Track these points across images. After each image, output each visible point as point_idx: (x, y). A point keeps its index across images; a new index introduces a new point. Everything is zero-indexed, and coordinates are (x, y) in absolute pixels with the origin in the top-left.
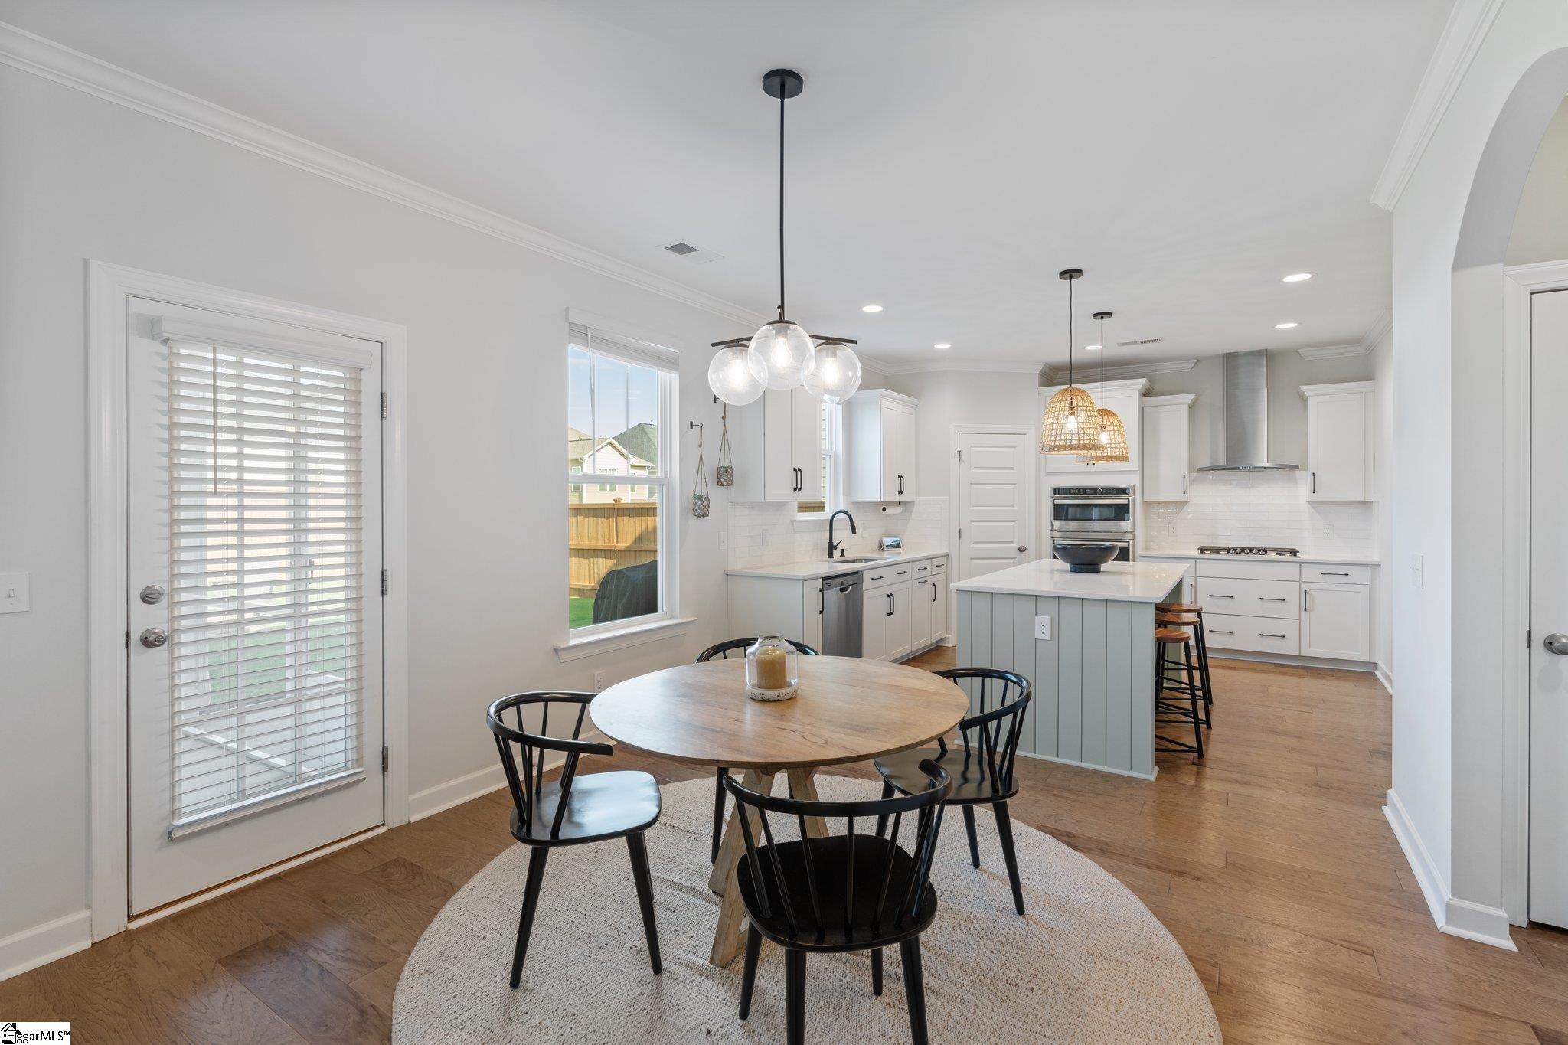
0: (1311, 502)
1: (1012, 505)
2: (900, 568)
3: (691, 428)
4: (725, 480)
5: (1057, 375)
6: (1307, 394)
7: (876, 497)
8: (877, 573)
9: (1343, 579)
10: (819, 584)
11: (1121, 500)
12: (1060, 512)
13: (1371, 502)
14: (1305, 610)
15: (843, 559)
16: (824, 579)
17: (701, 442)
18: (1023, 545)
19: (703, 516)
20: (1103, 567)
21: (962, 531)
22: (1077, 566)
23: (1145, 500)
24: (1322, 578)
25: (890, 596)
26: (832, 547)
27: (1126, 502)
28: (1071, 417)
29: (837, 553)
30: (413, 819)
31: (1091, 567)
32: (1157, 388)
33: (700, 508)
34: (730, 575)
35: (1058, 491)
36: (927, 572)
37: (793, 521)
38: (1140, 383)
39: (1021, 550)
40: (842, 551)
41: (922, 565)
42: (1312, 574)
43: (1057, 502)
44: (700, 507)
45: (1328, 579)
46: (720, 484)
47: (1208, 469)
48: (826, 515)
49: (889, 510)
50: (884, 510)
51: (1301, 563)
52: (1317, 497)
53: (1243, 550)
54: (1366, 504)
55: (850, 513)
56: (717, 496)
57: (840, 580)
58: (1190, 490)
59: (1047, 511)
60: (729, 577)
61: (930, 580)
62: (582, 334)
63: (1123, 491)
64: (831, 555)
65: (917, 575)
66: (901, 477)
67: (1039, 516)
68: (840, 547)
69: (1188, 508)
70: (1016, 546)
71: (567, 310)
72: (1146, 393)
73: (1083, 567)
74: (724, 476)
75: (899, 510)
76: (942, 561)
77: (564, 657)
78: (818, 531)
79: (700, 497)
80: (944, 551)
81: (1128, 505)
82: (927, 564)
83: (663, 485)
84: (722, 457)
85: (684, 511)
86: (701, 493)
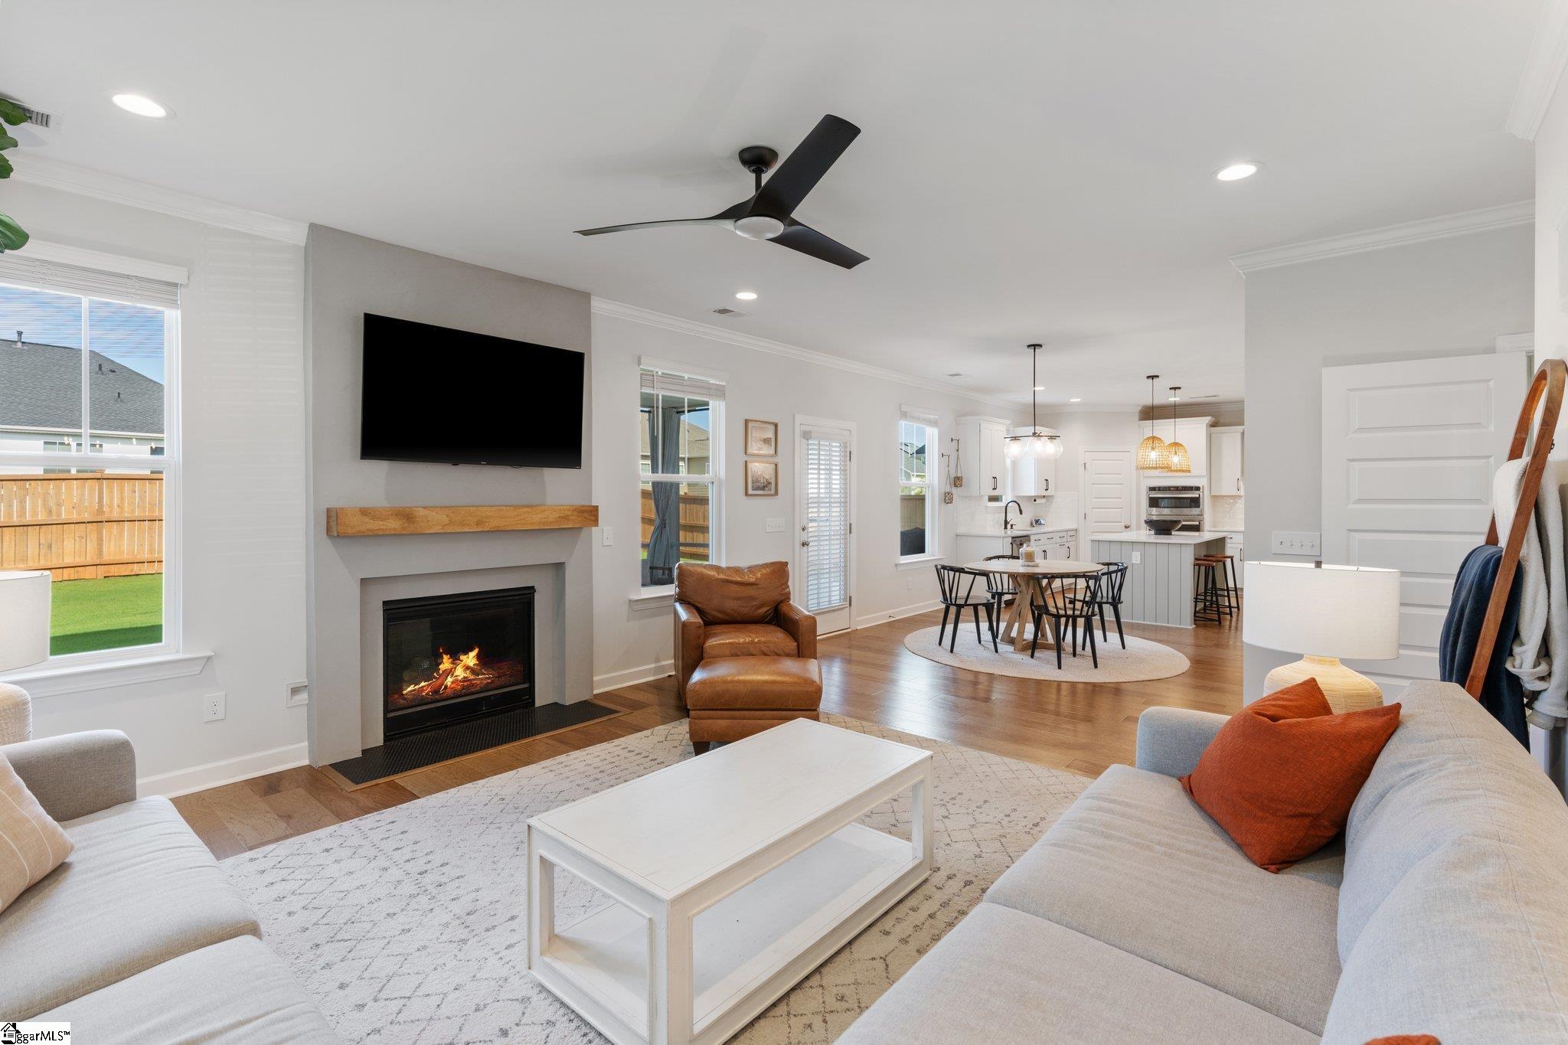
1: (1120, 498)
2: (1050, 536)
3: (943, 455)
4: (959, 484)
5: (1150, 413)
7: (1033, 493)
8: (1037, 537)
10: (1010, 540)
11: (1194, 495)
12: (1154, 503)
15: (1015, 529)
16: (1013, 538)
17: (949, 463)
18: (1128, 524)
19: (951, 503)
20: (1173, 533)
21: (1085, 514)
22: (1159, 532)
23: (1213, 494)
25: (1045, 551)
26: (1006, 523)
27: (1198, 496)
29: (1009, 526)
30: (858, 628)
31: (1167, 532)
32: (1222, 420)
35: (1152, 489)
36: (1064, 539)
37: (986, 507)
38: (1207, 419)
39: (1127, 527)
40: (1012, 526)
41: (1062, 534)
43: (1151, 496)
44: (948, 499)
46: (956, 486)
48: (1003, 504)
49: (1038, 501)
50: (1035, 500)
55: (1018, 502)
56: (954, 491)
57: (1020, 539)
59: (1145, 502)
60: (959, 536)
61: (1067, 545)
62: (905, 415)
63: (1198, 489)
64: (1006, 528)
65: (1058, 540)
66: (1047, 480)
67: (1138, 504)
68: (1011, 523)
70: (1123, 524)
71: (900, 404)
72: (1214, 425)
74: (957, 482)
75: (1043, 501)
76: (1073, 533)
77: (900, 569)
78: (999, 513)
79: (949, 493)
80: (1074, 527)
81: (1199, 498)
82: (1064, 534)
83: (930, 486)
84: (957, 471)
85: (940, 500)
86: (948, 490)
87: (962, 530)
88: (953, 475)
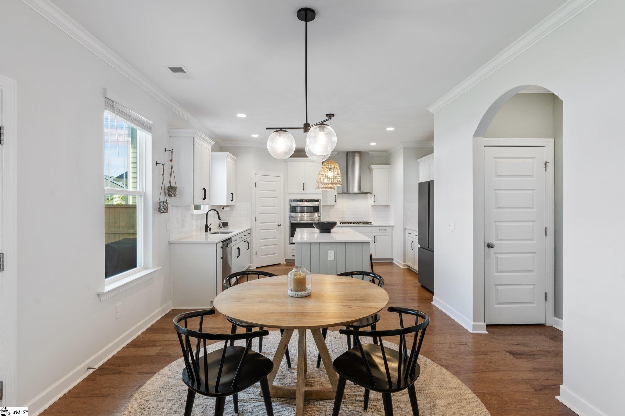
0: (373, 206)
1: (275, 207)
2: (240, 236)
3: (156, 165)
4: (173, 193)
6: (373, 168)
9: (385, 231)
11: (316, 204)
12: (293, 209)
13: (390, 205)
14: (374, 243)
15: (211, 232)
16: (223, 242)
17: (163, 173)
18: (280, 223)
19: (165, 213)
20: (332, 231)
21: (256, 218)
22: (323, 231)
23: (324, 204)
24: (379, 231)
25: (238, 249)
26: (207, 226)
27: (318, 205)
28: (330, 172)
31: (327, 231)
33: (164, 208)
34: (171, 243)
35: (292, 201)
37: (193, 215)
39: (279, 225)
40: (210, 229)
42: (376, 230)
43: (292, 205)
45: (381, 231)
46: (169, 195)
47: (341, 193)
48: (204, 212)
49: (226, 209)
50: (223, 209)
51: (373, 226)
52: (376, 203)
53: (355, 222)
54: (387, 206)
56: (170, 200)
57: (227, 242)
58: (337, 201)
59: (288, 209)
60: (171, 244)
61: (247, 240)
62: (111, 104)
63: (317, 201)
64: (207, 232)
67: (285, 211)
69: (335, 207)
70: (277, 224)
71: (104, 90)
73: (325, 231)
74: (171, 191)
75: (229, 208)
76: (249, 232)
77: (102, 298)
78: (200, 219)
79: (163, 202)
80: (249, 227)
81: (318, 206)
82: (246, 233)
83: (141, 195)
84: (170, 181)
85: (154, 209)
86: (162, 199)
87: (174, 238)
88: (167, 185)
